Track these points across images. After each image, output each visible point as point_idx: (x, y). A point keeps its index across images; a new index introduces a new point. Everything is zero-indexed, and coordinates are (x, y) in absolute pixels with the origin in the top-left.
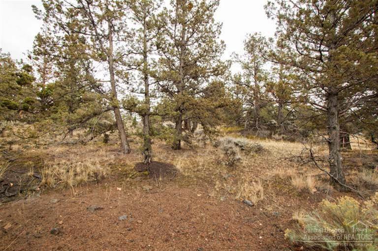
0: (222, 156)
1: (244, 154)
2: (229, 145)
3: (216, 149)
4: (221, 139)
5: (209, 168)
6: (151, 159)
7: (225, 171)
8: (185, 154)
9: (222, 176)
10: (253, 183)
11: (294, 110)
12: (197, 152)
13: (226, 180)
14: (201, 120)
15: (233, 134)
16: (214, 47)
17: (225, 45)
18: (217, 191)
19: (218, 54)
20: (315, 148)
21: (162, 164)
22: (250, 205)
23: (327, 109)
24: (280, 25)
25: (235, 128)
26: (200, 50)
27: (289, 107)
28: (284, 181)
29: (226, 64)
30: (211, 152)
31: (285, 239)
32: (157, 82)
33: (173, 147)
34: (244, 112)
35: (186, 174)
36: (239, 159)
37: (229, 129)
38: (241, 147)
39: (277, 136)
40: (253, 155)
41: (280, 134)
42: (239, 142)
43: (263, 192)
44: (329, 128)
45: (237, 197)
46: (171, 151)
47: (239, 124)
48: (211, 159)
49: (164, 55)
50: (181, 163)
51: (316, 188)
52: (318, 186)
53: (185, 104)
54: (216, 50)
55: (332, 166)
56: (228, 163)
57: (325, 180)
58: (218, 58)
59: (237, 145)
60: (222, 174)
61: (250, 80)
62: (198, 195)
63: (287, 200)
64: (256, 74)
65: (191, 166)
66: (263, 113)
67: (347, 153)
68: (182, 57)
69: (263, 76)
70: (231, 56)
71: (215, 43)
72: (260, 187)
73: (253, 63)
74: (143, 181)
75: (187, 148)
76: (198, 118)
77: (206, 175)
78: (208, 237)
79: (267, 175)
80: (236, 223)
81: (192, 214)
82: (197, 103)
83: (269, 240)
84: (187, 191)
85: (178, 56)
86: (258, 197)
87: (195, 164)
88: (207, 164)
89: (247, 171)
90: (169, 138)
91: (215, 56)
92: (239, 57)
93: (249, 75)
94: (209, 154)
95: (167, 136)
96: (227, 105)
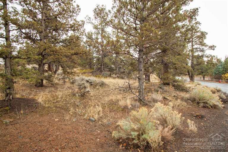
0: (77, 90)
1: (92, 88)
2: (82, 82)
3: (73, 85)
4: (77, 78)
5: (66, 100)
6: (13, 96)
7: (78, 100)
8: (47, 90)
9: (76, 104)
10: (97, 106)
11: (124, 59)
12: (57, 88)
13: (78, 106)
14: (61, 63)
15: (86, 74)
16: (71, 8)
17: (80, 9)
18: (71, 115)
19: (74, 14)
20: (131, 82)
21: (24, 99)
22: (93, 121)
23: (138, 59)
24: (115, 3)
25: (88, 70)
26: (60, 9)
27: (122, 57)
28: (115, 103)
29: (80, 23)
30: (69, 88)
31: (112, 137)
32: (19, 29)
33: (36, 85)
34: (95, 59)
35: (47, 106)
36: (88, 91)
37: (84, 71)
38: (90, 83)
39: (114, 76)
40: (98, 88)
41: (116, 74)
42: (89, 79)
43: (102, 111)
44: (139, 70)
45: (85, 117)
46: (34, 88)
47: (91, 68)
48: (68, 92)
49: (25, 6)
50: (43, 97)
51: (131, 105)
52: (132, 104)
53: (46, 50)
54: (73, 11)
55: (139, 92)
56: (80, 95)
57: (136, 100)
58: (75, 18)
59: (87, 81)
60: (75, 103)
61: (99, 37)
62: (56, 120)
63: (115, 114)
64: (102, 33)
65: (51, 99)
66: (106, 60)
67: (148, 84)
68: (44, 12)
69: (107, 36)
70: (85, 18)
71: (72, 5)
72: (100, 109)
73: (101, 25)
74: (3, 115)
75: (49, 86)
76: (58, 62)
77: (63, 105)
78: (61, 148)
79: (105, 100)
80: (83, 134)
81: (49, 135)
82: (57, 50)
83: (103, 140)
84: (46, 118)
85: (40, 10)
86: (98, 115)
87: (55, 97)
88: (64, 97)
89: (93, 99)
90: (32, 77)
91: (72, 16)
92: (91, 19)
93: (98, 34)
94: (67, 89)
95: (29, 76)
96: (80, 53)
